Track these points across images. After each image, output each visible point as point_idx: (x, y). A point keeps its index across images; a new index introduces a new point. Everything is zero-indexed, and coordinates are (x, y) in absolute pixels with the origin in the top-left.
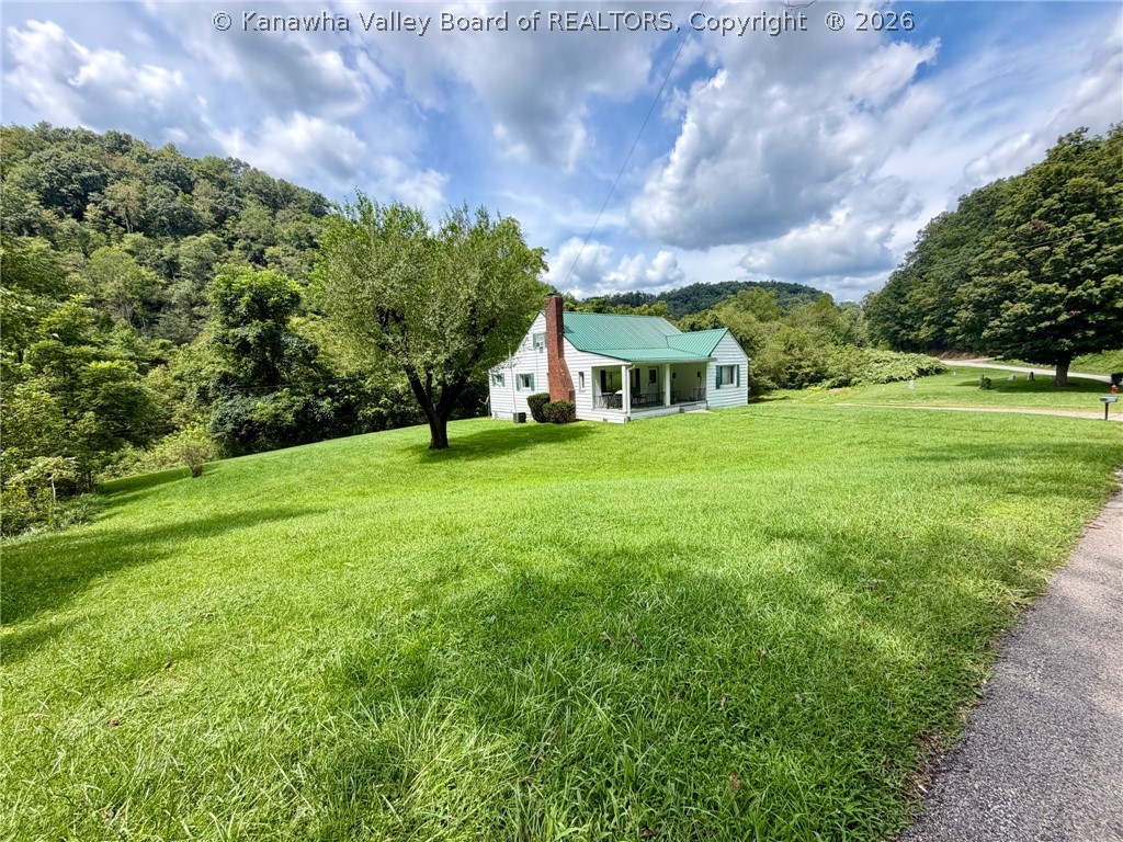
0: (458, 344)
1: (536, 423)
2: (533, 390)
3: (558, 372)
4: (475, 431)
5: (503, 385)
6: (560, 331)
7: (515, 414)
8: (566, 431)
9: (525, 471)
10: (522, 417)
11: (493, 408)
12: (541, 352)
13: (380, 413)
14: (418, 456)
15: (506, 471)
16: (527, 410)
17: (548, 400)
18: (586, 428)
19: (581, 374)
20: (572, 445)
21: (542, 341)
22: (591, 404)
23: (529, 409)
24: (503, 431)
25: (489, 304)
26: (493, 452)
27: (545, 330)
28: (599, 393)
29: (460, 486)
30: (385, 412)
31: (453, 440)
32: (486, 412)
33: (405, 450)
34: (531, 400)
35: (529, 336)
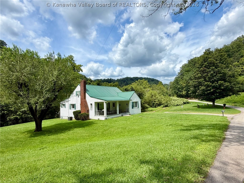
0: (48, 95)
1: (76, 120)
2: (75, 109)
3: (84, 103)
4: (53, 124)
5: (65, 107)
6: (85, 90)
7: (68, 117)
8: (85, 123)
9: (69, 139)
10: (71, 118)
11: (61, 115)
12: (78, 97)
13: (17, 118)
14: (29, 135)
15: (62, 139)
16: (73, 116)
17: (80, 113)
18: (92, 122)
19: (91, 104)
20: (87, 128)
21: (79, 93)
22: (94, 114)
23: (74, 116)
24: (64, 124)
25: (60, 82)
26: (59, 132)
27: (80, 90)
28: (97, 110)
29: (44, 146)
30: (19, 117)
31: (44, 128)
32: (58, 116)
33: (24, 132)
34: (74, 113)
35: (75, 92)
